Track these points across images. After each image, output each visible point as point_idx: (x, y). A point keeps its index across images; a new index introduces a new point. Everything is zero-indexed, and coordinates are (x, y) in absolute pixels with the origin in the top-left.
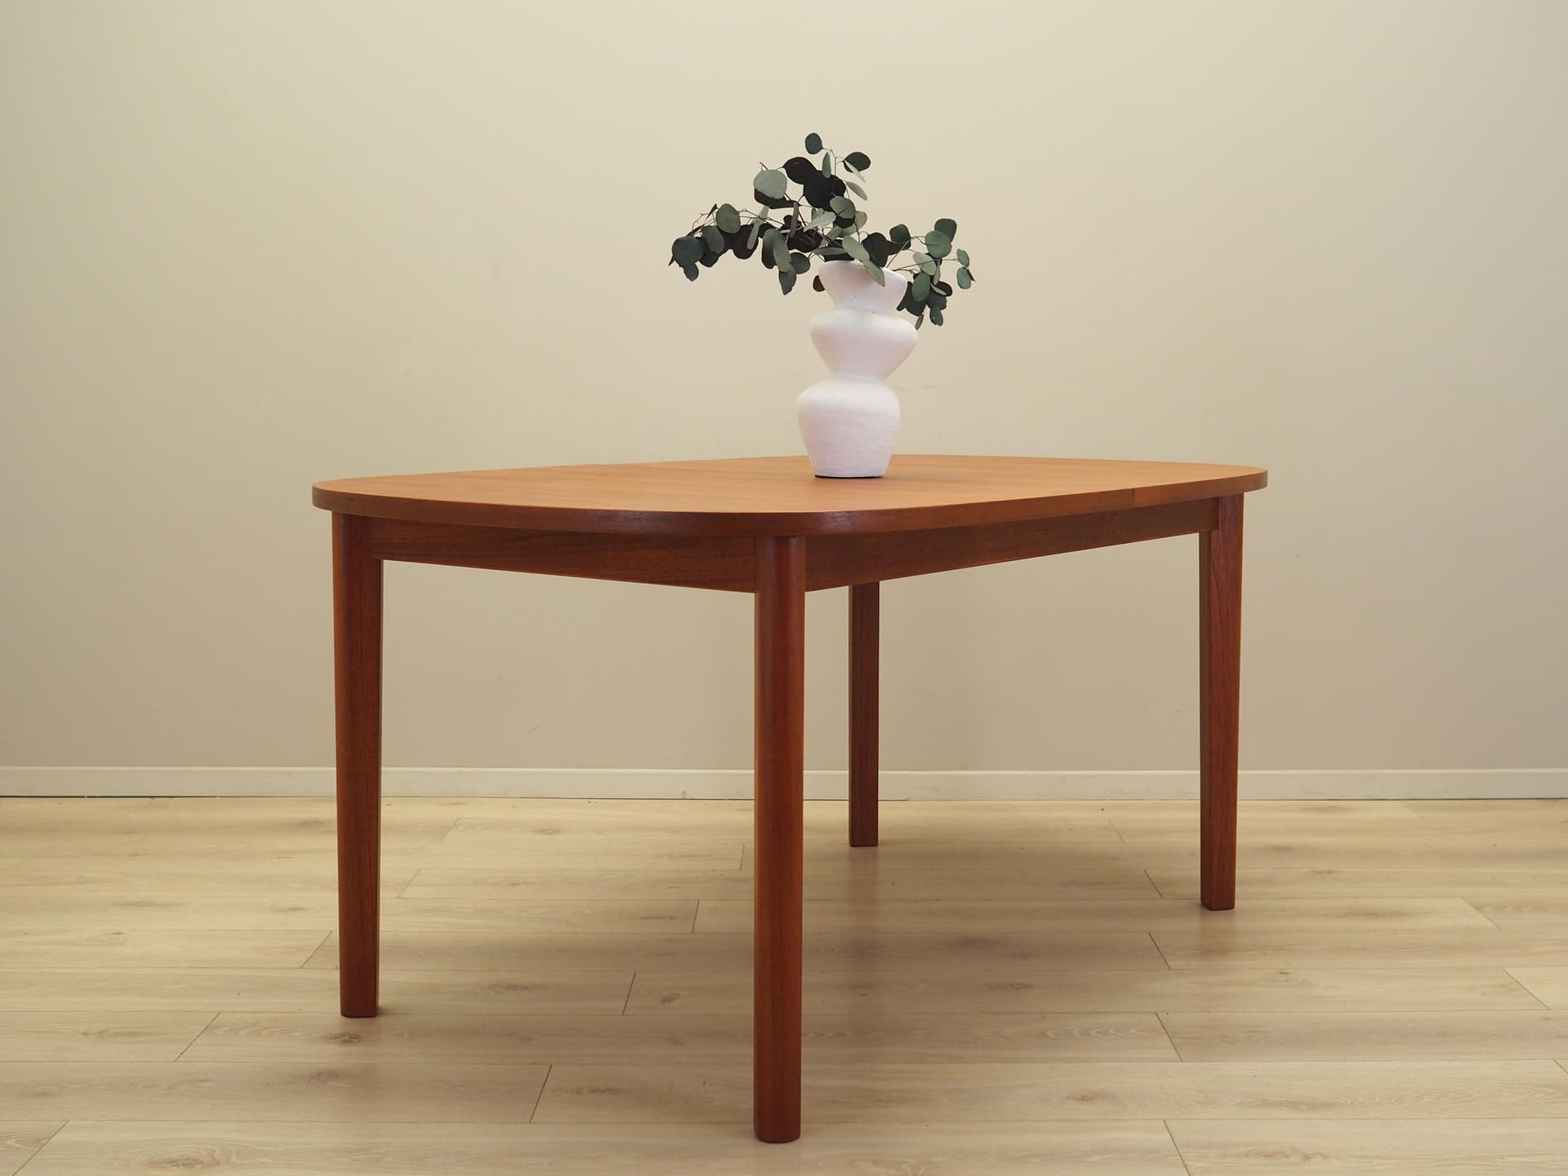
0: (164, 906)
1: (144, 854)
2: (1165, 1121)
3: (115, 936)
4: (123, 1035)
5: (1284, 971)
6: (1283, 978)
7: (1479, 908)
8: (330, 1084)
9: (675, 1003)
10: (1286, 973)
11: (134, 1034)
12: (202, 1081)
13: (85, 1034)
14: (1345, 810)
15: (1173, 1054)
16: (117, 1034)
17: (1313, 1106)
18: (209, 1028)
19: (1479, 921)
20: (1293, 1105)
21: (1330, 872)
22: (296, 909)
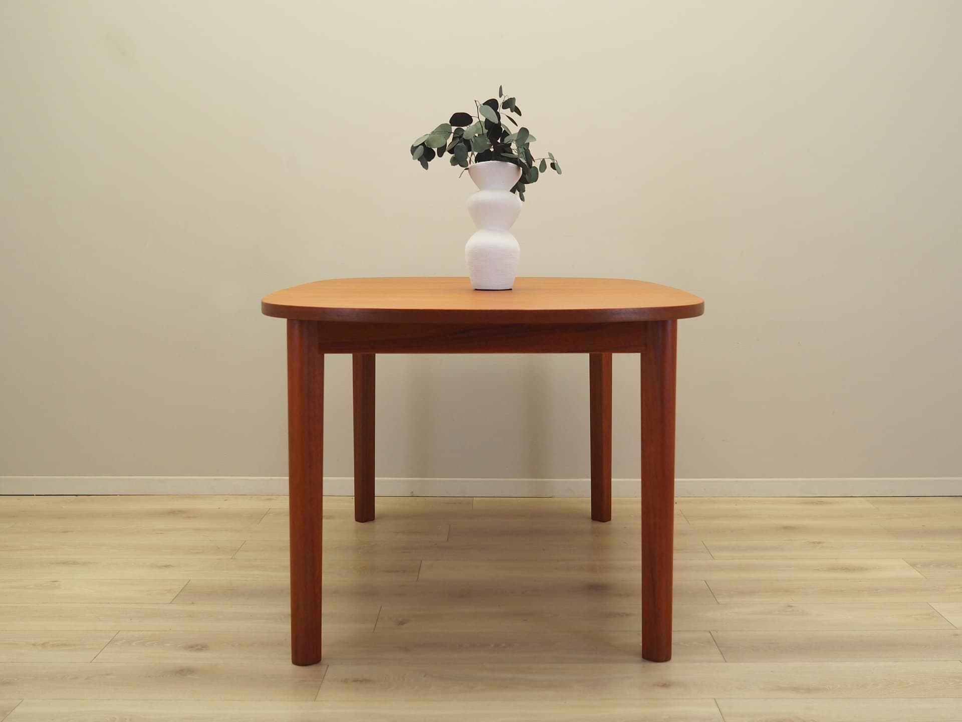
0: (84, 564)
1: (72, 531)
2: (715, 699)
3: (54, 583)
4: (58, 646)
5: (791, 605)
6: (790, 609)
7: (913, 565)
8: (189, 676)
9: (405, 625)
10: (792, 606)
11: (65, 645)
12: (108, 675)
13: (34, 645)
14: (828, 503)
15: (720, 657)
16: (53, 645)
17: (809, 690)
18: (112, 641)
19: (914, 573)
20: (796, 689)
21: (819, 543)
22: (167, 566)
